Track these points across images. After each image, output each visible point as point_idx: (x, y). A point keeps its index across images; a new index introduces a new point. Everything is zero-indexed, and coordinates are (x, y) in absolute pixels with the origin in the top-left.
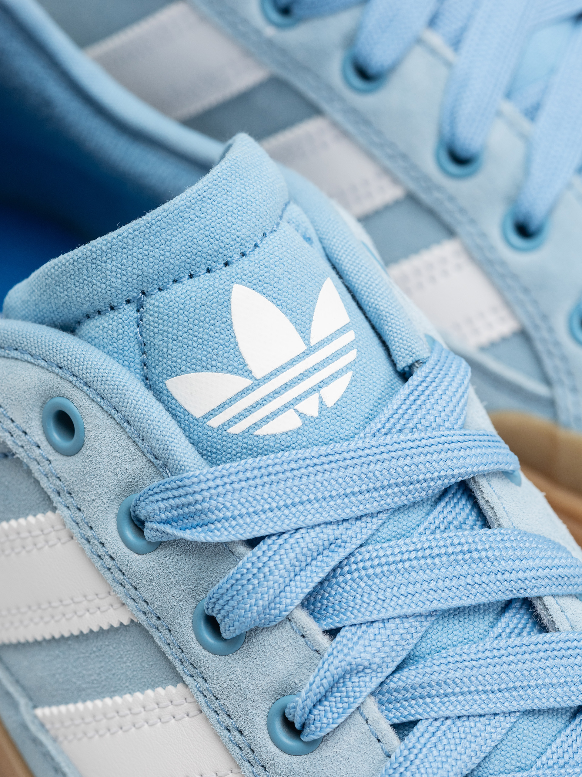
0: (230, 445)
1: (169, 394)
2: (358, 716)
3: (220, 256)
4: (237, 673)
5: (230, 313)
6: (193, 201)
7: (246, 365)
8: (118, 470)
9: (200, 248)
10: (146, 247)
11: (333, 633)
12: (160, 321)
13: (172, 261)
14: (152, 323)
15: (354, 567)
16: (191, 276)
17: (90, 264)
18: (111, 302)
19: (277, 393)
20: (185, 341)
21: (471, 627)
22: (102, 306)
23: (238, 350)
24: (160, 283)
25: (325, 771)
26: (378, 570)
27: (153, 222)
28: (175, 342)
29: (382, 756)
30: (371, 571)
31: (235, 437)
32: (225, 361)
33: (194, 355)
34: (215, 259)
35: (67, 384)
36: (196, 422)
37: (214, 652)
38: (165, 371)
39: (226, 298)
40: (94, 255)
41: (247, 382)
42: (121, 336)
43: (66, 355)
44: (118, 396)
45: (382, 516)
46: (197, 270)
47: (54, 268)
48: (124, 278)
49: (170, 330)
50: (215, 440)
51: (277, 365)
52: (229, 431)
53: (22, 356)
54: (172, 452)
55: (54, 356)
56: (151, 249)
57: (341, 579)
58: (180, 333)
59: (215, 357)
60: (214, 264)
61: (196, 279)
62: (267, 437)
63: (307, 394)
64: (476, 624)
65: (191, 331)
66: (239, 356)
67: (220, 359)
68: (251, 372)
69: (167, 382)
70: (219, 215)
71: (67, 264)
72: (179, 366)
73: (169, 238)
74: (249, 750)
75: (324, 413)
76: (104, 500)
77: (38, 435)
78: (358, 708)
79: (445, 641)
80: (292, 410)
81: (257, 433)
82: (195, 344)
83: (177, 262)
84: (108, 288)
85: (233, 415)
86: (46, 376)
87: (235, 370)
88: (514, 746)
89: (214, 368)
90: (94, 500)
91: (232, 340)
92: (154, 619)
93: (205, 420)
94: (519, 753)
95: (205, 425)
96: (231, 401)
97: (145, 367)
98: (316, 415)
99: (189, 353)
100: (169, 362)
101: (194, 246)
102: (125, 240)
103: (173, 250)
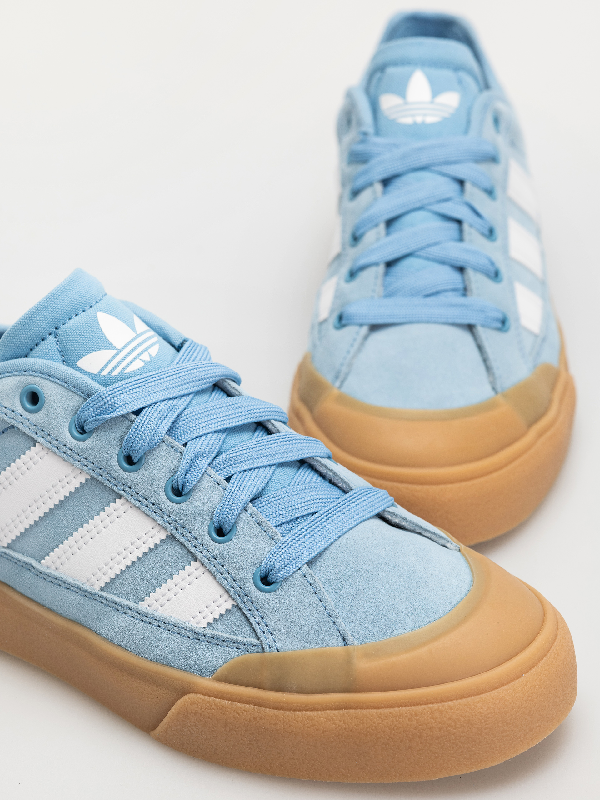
0: (114, 381)
1: (80, 369)
2: (206, 475)
3: (87, 303)
4: (145, 475)
5: (99, 325)
6: (69, 282)
7: (112, 345)
8: (65, 406)
9: (78, 301)
10: (54, 305)
11: (185, 445)
12: (68, 337)
13: (67, 309)
14: (64, 339)
15: (185, 417)
16: (76, 315)
17: (29, 321)
18: (42, 336)
19: (129, 354)
20: (82, 341)
21: (243, 437)
22: (39, 340)
23: (107, 339)
24: (63, 321)
25: (198, 504)
26: (196, 417)
27: (54, 293)
28: (77, 344)
29: (223, 490)
30: (193, 418)
31: (116, 377)
32: (103, 345)
33: (88, 346)
34: (85, 305)
35: (30, 378)
36: (96, 376)
37: (131, 471)
38: (75, 359)
39: (96, 319)
40: (30, 316)
41: (115, 352)
42: (50, 351)
43: (27, 364)
44: (58, 371)
45: (191, 396)
46: (79, 311)
47: (11, 331)
48: (47, 322)
49: (74, 339)
50: (107, 381)
51: (126, 342)
52: (112, 375)
53: (4, 375)
54: (90, 386)
55: (21, 367)
56: (56, 305)
57: (180, 424)
58: (79, 339)
59: (97, 344)
60: (85, 308)
61: (79, 315)
62: (131, 373)
63: (143, 352)
64: (245, 436)
65: (83, 336)
66: (108, 341)
67: (100, 345)
68: (115, 347)
69: (77, 363)
70: (82, 287)
71: (17, 325)
72: (81, 354)
73: (63, 299)
74: (160, 511)
75: (152, 359)
76: (61, 423)
77: (20, 410)
78: (205, 472)
79: (234, 443)
80: (138, 359)
81: (125, 372)
82: (87, 342)
83: (69, 309)
84: (40, 329)
85: (112, 367)
86: (18, 378)
87: (108, 348)
88: (278, 479)
89: (98, 349)
90: (56, 425)
91: (103, 336)
92: (98, 470)
93: (100, 373)
94: (281, 482)
95: (100, 376)
96: (110, 362)
97: (64, 363)
98: (149, 360)
99: (85, 346)
100: (77, 354)
101: (75, 301)
102: (43, 304)
103: (66, 304)
